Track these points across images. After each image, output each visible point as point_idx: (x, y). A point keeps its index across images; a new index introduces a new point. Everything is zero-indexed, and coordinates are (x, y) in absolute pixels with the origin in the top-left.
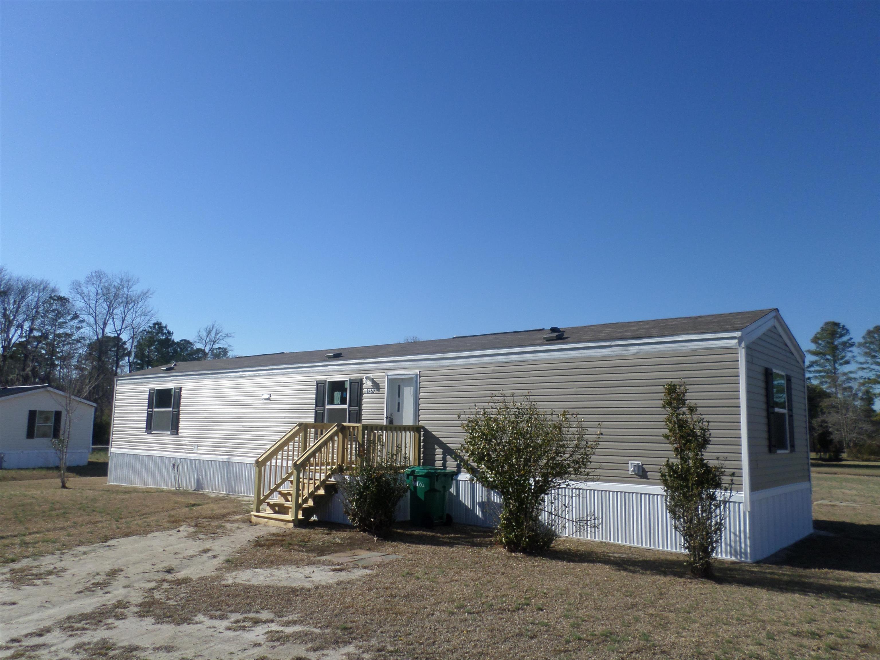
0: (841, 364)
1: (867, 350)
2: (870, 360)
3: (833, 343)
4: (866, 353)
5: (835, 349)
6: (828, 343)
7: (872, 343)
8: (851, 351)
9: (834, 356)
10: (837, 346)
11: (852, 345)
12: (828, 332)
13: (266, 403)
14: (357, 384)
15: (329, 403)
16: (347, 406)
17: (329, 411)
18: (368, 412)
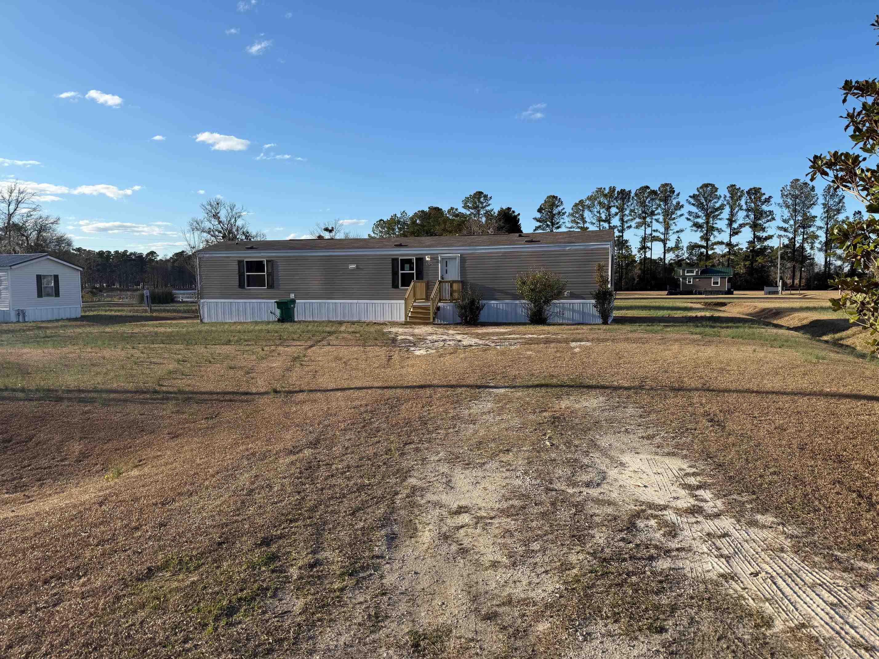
0: (556, 228)
1: (573, 219)
2: (575, 225)
3: (552, 212)
4: (572, 221)
5: (553, 216)
6: (548, 212)
7: (577, 213)
8: (563, 219)
9: (552, 222)
10: (554, 214)
11: (564, 214)
12: (549, 204)
13: (353, 270)
14: (420, 260)
15: (402, 270)
16: (414, 271)
17: (402, 274)
18: (428, 274)
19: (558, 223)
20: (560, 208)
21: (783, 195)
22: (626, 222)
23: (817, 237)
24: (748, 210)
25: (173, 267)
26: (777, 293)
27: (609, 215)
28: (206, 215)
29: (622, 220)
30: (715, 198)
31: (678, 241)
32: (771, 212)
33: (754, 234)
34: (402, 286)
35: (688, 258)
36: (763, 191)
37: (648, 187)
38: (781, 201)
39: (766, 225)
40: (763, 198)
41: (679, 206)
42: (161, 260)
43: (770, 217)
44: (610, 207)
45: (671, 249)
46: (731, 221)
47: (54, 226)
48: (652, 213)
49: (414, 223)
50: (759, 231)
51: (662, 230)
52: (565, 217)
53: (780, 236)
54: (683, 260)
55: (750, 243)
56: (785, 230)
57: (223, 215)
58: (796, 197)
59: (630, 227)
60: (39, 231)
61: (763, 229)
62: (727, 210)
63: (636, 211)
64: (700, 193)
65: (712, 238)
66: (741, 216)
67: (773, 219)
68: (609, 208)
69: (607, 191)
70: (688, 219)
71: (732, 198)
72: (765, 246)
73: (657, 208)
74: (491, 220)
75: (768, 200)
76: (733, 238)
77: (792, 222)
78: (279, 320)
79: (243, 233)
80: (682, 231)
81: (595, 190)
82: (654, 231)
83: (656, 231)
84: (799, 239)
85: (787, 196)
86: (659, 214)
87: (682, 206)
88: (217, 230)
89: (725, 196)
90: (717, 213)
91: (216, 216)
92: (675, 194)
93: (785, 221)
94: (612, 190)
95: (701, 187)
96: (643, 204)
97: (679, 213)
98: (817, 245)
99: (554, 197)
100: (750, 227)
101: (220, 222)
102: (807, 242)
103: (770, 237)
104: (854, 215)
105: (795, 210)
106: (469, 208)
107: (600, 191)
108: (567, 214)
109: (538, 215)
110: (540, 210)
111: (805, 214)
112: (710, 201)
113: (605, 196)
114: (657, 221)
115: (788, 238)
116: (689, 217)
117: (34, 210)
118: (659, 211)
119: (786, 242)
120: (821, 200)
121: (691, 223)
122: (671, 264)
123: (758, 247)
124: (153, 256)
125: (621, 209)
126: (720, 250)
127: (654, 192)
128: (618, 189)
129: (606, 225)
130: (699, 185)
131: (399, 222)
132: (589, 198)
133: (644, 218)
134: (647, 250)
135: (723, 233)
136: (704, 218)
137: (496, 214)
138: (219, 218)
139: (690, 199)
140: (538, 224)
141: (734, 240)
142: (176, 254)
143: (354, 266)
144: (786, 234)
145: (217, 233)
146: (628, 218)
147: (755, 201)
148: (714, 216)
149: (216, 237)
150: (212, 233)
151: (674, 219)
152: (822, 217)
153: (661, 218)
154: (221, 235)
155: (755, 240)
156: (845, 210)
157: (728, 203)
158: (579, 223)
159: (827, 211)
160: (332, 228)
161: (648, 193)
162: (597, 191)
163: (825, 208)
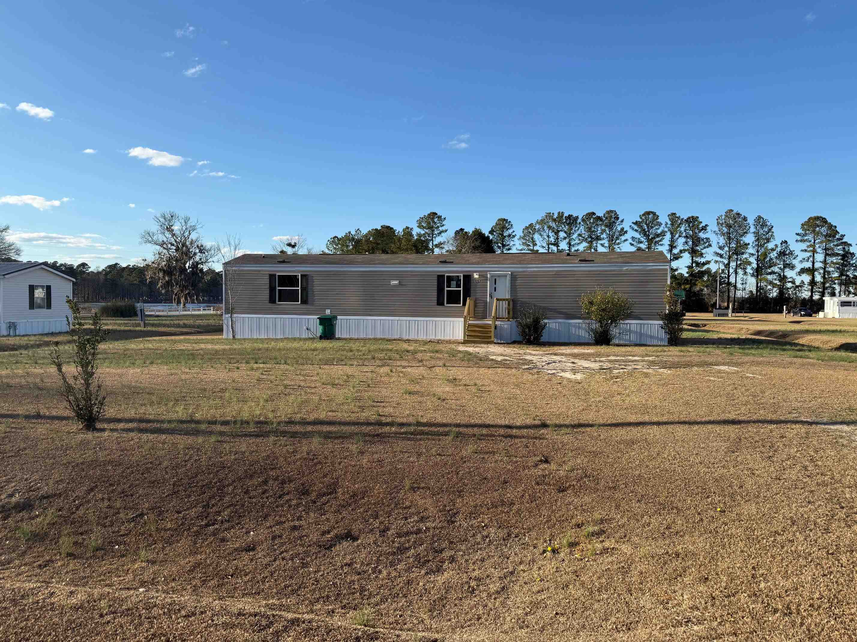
1: (524, 241)
2: (525, 247)
3: (503, 234)
4: (523, 243)
5: (504, 238)
6: (500, 234)
7: (527, 236)
8: (513, 241)
10: (505, 236)
11: (514, 236)
12: (500, 226)
13: (395, 286)
14: (468, 278)
15: (447, 287)
16: (461, 289)
17: (447, 291)
18: (476, 291)
19: (508, 245)
20: (510, 231)
21: (718, 223)
22: (573, 246)
23: (750, 263)
24: (686, 237)
25: (106, 280)
26: (727, 315)
27: (558, 239)
28: (160, 228)
29: (569, 244)
30: (657, 225)
32: (708, 239)
33: (692, 260)
34: (447, 303)
36: (700, 219)
37: (594, 214)
38: (716, 229)
39: (704, 251)
40: (701, 226)
41: (623, 232)
42: (92, 272)
43: (707, 244)
44: (558, 231)
46: (672, 247)
48: (598, 238)
49: (368, 241)
50: (697, 257)
52: (515, 239)
53: (716, 262)
55: (690, 267)
56: (721, 256)
57: (176, 228)
58: (729, 226)
61: (701, 255)
62: (668, 236)
63: (583, 235)
64: (643, 220)
66: (681, 243)
67: (710, 245)
68: (557, 233)
69: (555, 216)
70: (631, 244)
71: (672, 224)
72: (703, 271)
73: (602, 233)
75: (704, 228)
76: (673, 263)
77: (726, 249)
78: (321, 338)
81: (544, 215)
84: (733, 265)
85: (722, 224)
86: (603, 239)
87: (626, 232)
88: (170, 243)
89: (667, 224)
90: (658, 239)
91: (169, 229)
92: (620, 220)
93: (721, 248)
94: (561, 215)
95: (644, 215)
96: (589, 229)
97: (623, 238)
98: (749, 270)
99: (505, 220)
100: (689, 253)
101: (173, 235)
103: (708, 262)
104: (781, 244)
105: (729, 238)
106: (424, 228)
107: (549, 216)
108: (518, 237)
109: (490, 237)
110: (491, 232)
111: (738, 242)
112: (652, 227)
113: (554, 220)
114: (602, 245)
115: (724, 264)
116: (633, 243)
118: (604, 236)
119: (722, 267)
120: (752, 229)
121: (634, 249)
123: (697, 272)
124: (84, 268)
125: (569, 234)
127: (599, 218)
128: (566, 215)
129: (554, 248)
130: (643, 212)
131: (353, 239)
132: (539, 222)
133: (591, 242)
136: (647, 243)
138: (172, 231)
139: (633, 225)
141: (675, 265)
142: (110, 267)
143: (396, 282)
144: (721, 260)
145: (169, 246)
146: (575, 242)
147: (692, 228)
148: (656, 242)
149: (168, 249)
150: (165, 246)
151: (619, 244)
152: (754, 245)
153: (606, 242)
154: (174, 248)
155: (694, 265)
156: (774, 239)
157: (669, 230)
158: (530, 245)
159: (758, 240)
160: (295, 243)
161: (594, 218)
162: (546, 216)
163: (756, 237)
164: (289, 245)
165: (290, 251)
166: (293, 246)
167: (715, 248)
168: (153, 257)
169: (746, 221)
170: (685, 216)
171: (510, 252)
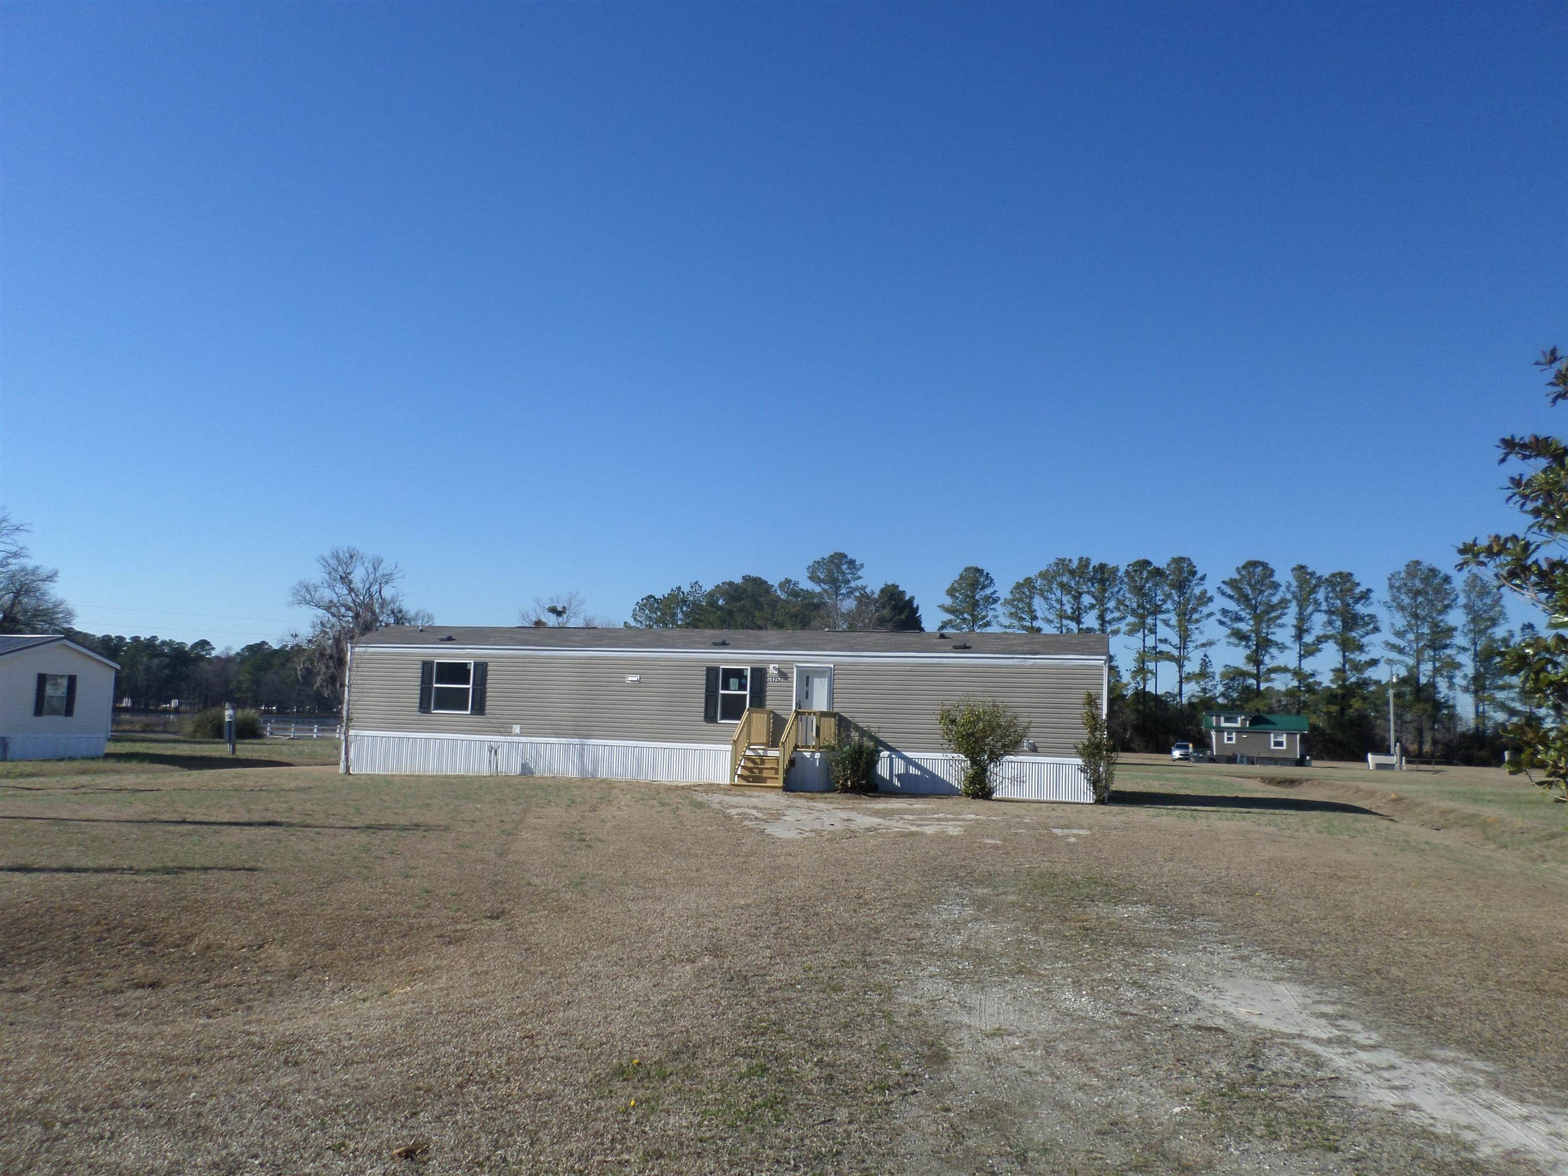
0: (980, 627)
1: (1013, 610)
2: (1015, 622)
3: (973, 597)
4: (1011, 614)
5: (976, 604)
6: (967, 596)
7: (1020, 600)
8: (994, 609)
9: (972, 615)
10: (977, 601)
11: (996, 601)
12: (968, 582)
13: (633, 685)
14: (759, 674)
15: (723, 689)
16: (747, 692)
17: (723, 695)
18: (773, 700)
19: (984, 617)
20: (988, 591)
21: (1392, 587)
22: (1110, 622)
23: (1458, 666)
24: (1329, 612)
25: (238, 672)
26: (1391, 766)
27: (1079, 608)
28: (327, 577)
29: (1101, 617)
30: (1271, 587)
31: (1205, 663)
32: (1372, 617)
33: (1344, 656)
34: (723, 718)
35: (1223, 694)
36: (1357, 578)
37: (1147, 563)
38: (1387, 597)
39: (1365, 640)
40: (1358, 590)
41: (1205, 600)
42: (217, 658)
43: (1371, 626)
44: (1080, 594)
45: (1189, 677)
46: (1300, 632)
47: (47, 587)
48: (1157, 610)
49: (712, 603)
50: (1352, 652)
51: (1176, 640)
52: (996, 606)
53: (1390, 662)
54: (1214, 698)
55: (1340, 672)
56: (1401, 651)
57: (358, 576)
58: (1416, 593)
59: (1116, 632)
60: (17, 594)
61: (1361, 648)
62: (1293, 609)
63: (1127, 603)
64: (1243, 577)
65: (1267, 659)
66: (1318, 623)
67: (1376, 629)
68: (1078, 595)
69: (1075, 565)
70: (1222, 623)
71: (1300, 587)
72: (1365, 679)
73: (1164, 601)
74: (867, 605)
75: (1366, 596)
76: (1304, 662)
77: (1411, 636)
79: (393, 612)
80: (1210, 644)
81: (1052, 561)
82: (1161, 641)
83: (1165, 641)
84: (1427, 668)
85: (1399, 589)
86: (1167, 611)
87: (1211, 599)
88: (343, 605)
89: (1289, 586)
90: (1273, 614)
91: (345, 579)
92: (1198, 576)
93: (1400, 634)
94: (1084, 563)
95: (1244, 567)
96: (1139, 591)
97: (1205, 610)
98: (1459, 681)
99: (977, 570)
100: (1336, 643)
101: (351, 590)
102: (1442, 675)
103: (1374, 663)
105: (1416, 616)
106: (823, 581)
107: (1062, 564)
108: (1002, 601)
109: (948, 601)
110: (951, 592)
111: (1434, 623)
112: (1261, 592)
113: (1072, 573)
114: (1166, 623)
115: (1406, 666)
116: (1223, 619)
117: (15, 555)
118: (1169, 605)
119: (1403, 673)
120: (1462, 600)
121: (1227, 631)
122: (1191, 704)
123: (1353, 680)
124: (203, 649)
125: (1101, 601)
126: (1281, 683)
127: (1158, 572)
128: (1095, 562)
129: (1073, 626)
130: (1240, 564)
131: (684, 602)
132: (1042, 575)
133: (1142, 617)
134: (1149, 675)
135: (1286, 651)
136: (1251, 622)
137: (876, 596)
138: (350, 582)
139: (1223, 587)
140: (948, 617)
141: (1308, 665)
144: (1401, 657)
145: (343, 610)
146: (1112, 616)
147: (1342, 595)
148: (1269, 620)
149: (339, 617)
150: (334, 610)
151: (1197, 621)
152: (1465, 630)
153: (1174, 619)
154: (351, 614)
155: (1347, 666)
156: (1506, 619)
157: (1295, 597)
158: (1024, 619)
159: (1473, 620)
160: (564, 608)
161: (1149, 572)
162: (1057, 564)
163: (1468, 614)
164: (553, 610)
165: (551, 620)
166: (559, 614)
167: (1386, 634)
168: (311, 630)
169: (1450, 583)
170: (1325, 572)
171: (989, 630)
